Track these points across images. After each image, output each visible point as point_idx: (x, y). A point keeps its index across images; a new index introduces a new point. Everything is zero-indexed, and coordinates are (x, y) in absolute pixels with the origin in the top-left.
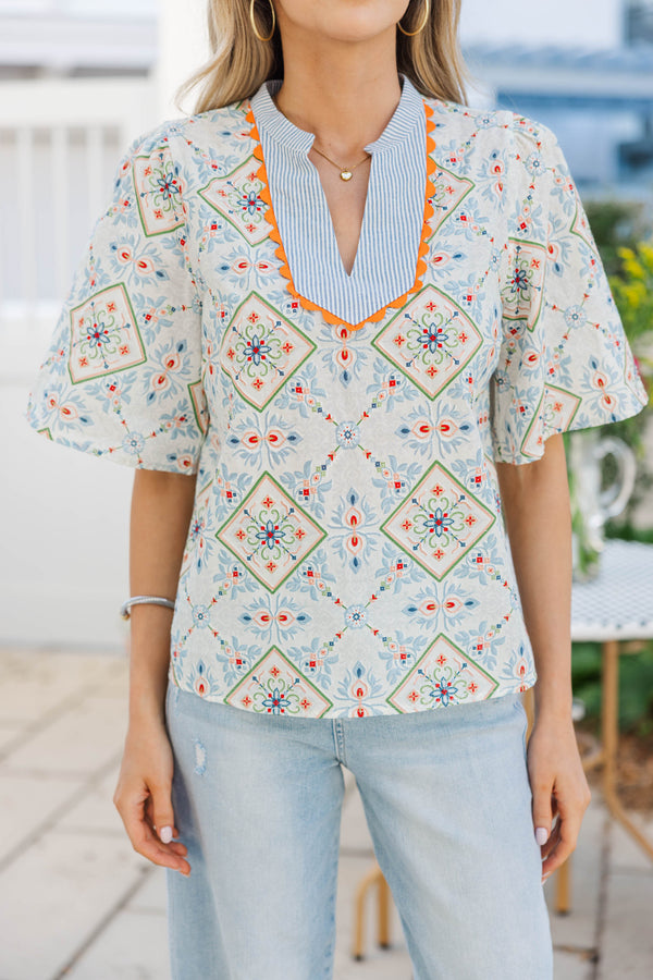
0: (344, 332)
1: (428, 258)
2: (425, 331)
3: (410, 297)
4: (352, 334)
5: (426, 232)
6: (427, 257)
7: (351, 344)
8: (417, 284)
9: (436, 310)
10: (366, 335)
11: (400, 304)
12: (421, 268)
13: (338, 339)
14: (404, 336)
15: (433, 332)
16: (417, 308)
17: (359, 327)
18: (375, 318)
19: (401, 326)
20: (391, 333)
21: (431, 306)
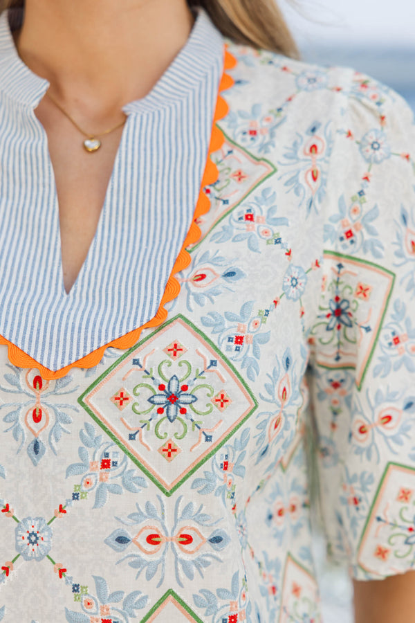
0: (38, 380)
1: (188, 273)
2: (162, 387)
3: (146, 333)
4: (49, 385)
5: (194, 236)
6: (185, 272)
7: (48, 399)
8: (160, 313)
9: (182, 356)
10: (69, 387)
11: (129, 343)
12: (171, 290)
13: (28, 391)
14: (128, 392)
15: (174, 389)
16: (153, 352)
17: (61, 375)
18: (85, 364)
19: (125, 377)
20: (110, 387)
21: (175, 349)
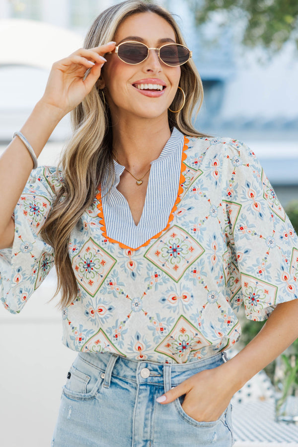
0: (129, 252)
1: (176, 212)
2: (171, 247)
3: (164, 232)
4: (133, 253)
5: (178, 201)
6: (175, 212)
7: (135, 257)
8: (168, 225)
9: (176, 237)
10: (139, 253)
11: (158, 237)
12: (171, 218)
13: (127, 256)
14: (160, 251)
15: (175, 247)
16: (166, 238)
17: (137, 249)
18: (145, 245)
19: (157, 246)
20: (154, 249)
